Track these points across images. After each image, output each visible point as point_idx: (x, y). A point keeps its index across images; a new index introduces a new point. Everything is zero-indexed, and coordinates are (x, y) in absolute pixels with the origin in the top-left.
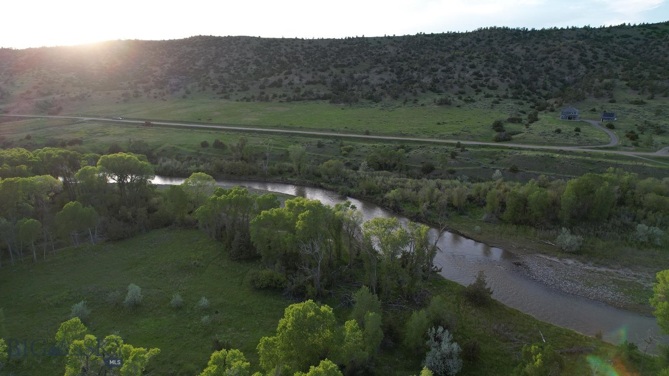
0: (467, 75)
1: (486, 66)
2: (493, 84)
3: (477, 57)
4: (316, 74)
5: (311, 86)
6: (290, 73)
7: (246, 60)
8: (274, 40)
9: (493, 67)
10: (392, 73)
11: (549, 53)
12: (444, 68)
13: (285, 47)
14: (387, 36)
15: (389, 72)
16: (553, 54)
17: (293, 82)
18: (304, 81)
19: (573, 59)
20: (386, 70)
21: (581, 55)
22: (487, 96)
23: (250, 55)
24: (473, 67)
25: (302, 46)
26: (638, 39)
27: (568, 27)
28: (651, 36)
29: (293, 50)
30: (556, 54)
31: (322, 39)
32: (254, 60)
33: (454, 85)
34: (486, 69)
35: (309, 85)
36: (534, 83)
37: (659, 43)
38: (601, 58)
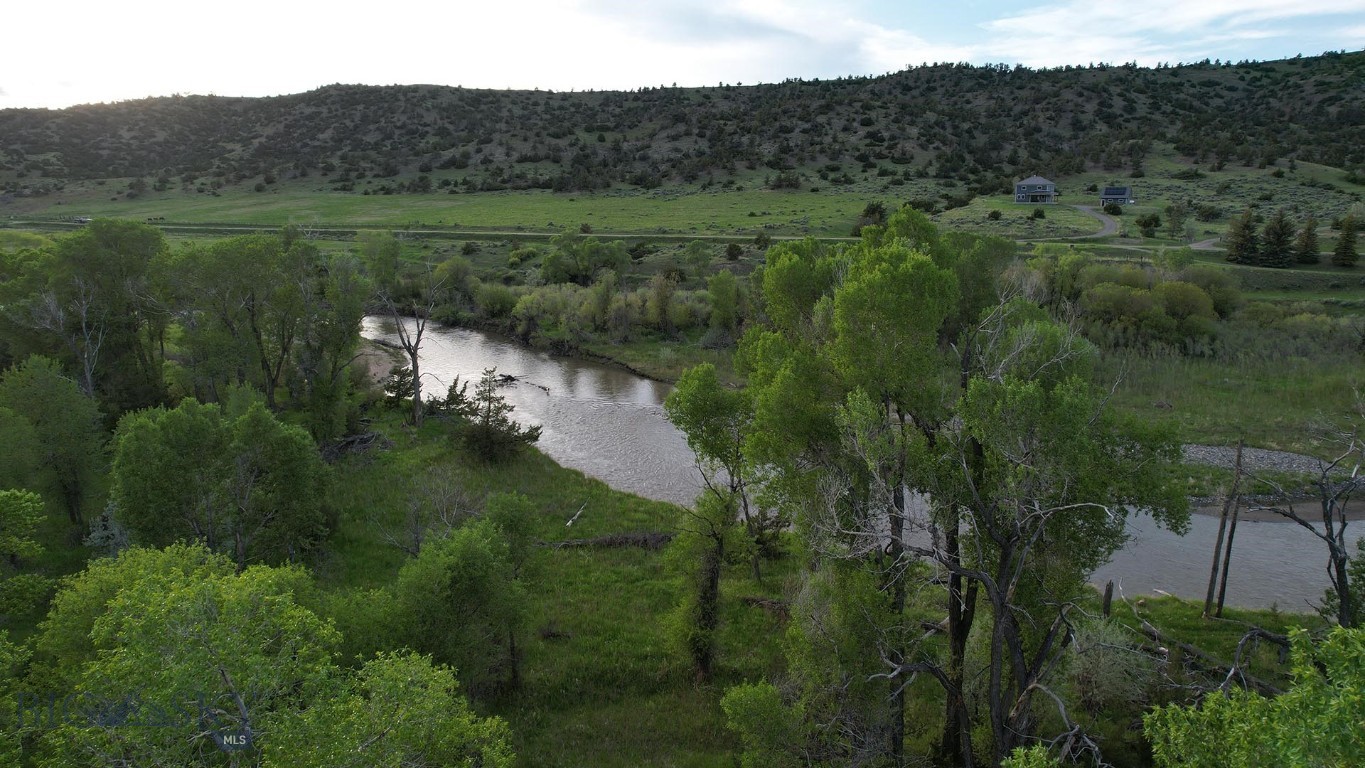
0: (853, 139)
1: (896, 121)
2: (904, 154)
3: (881, 107)
4: (542, 143)
5: (528, 165)
6: (489, 141)
7: (419, 127)
8: (490, 93)
9: (912, 123)
10: (699, 139)
11: (1037, 101)
12: (807, 126)
13: (510, 106)
14: (724, 85)
15: (694, 138)
16: (1044, 103)
17: (491, 158)
18: (515, 155)
19: (1083, 112)
20: (688, 134)
21: (1101, 104)
22: (883, 173)
23: (429, 118)
24: (867, 123)
25: (547, 103)
26: (1232, 89)
27: (1091, 65)
28: (1259, 83)
29: (526, 112)
30: (1049, 103)
31: (592, 92)
32: (436, 127)
33: (818, 155)
34: (894, 127)
35: (523, 165)
36: (994, 154)
37: (1273, 94)
38: (1142, 110)
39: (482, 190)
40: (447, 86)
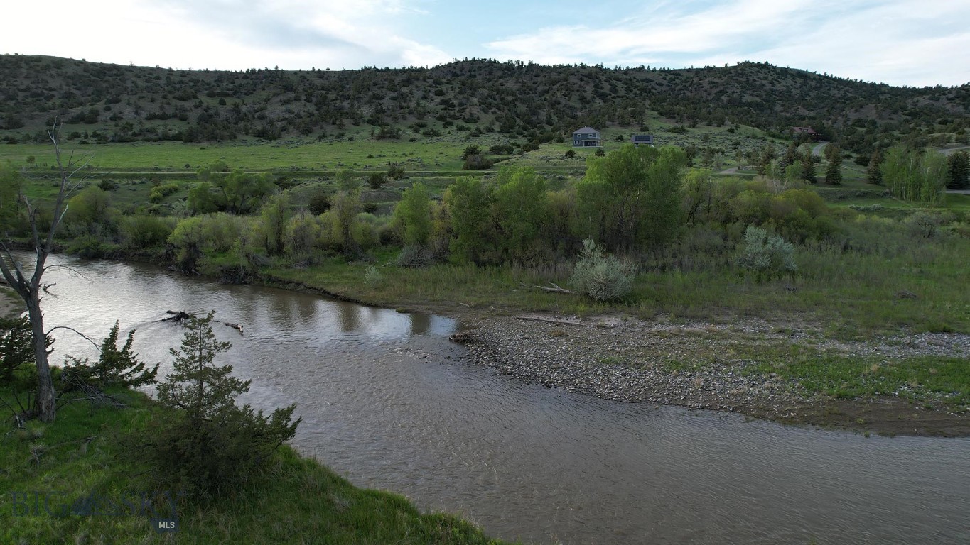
0: (431, 105)
1: (461, 93)
2: (472, 115)
3: (448, 83)
4: (169, 104)
5: (155, 123)
6: (117, 101)
7: (44, 91)
8: (114, 67)
9: (473, 95)
10: (307, 104)
11: (553, 83)
12: (395, 95)
13: (134, 79)
14: (316, 69)
15: (304, 102)
16: (558, 85)
17: (120, 115)
18: (144, 114)
19: (585, 92)
20: (297, 99)
21: (595, 86)
22: (461, 129)
23: (54, 84)
24: (440, 93)
25: (168, 78)
26: (660, 85)
28: (673, 82)
29: (149, 84)
30: (561, 85)
31: (207, 71)
32: (63, 92)
33: (407, 115)
34: (460, 97)
35: (152, 121)
36: (534, 118)
37: (686, 88)
38: (622, 92)
39: (113, 141)
40: (71, 59)
